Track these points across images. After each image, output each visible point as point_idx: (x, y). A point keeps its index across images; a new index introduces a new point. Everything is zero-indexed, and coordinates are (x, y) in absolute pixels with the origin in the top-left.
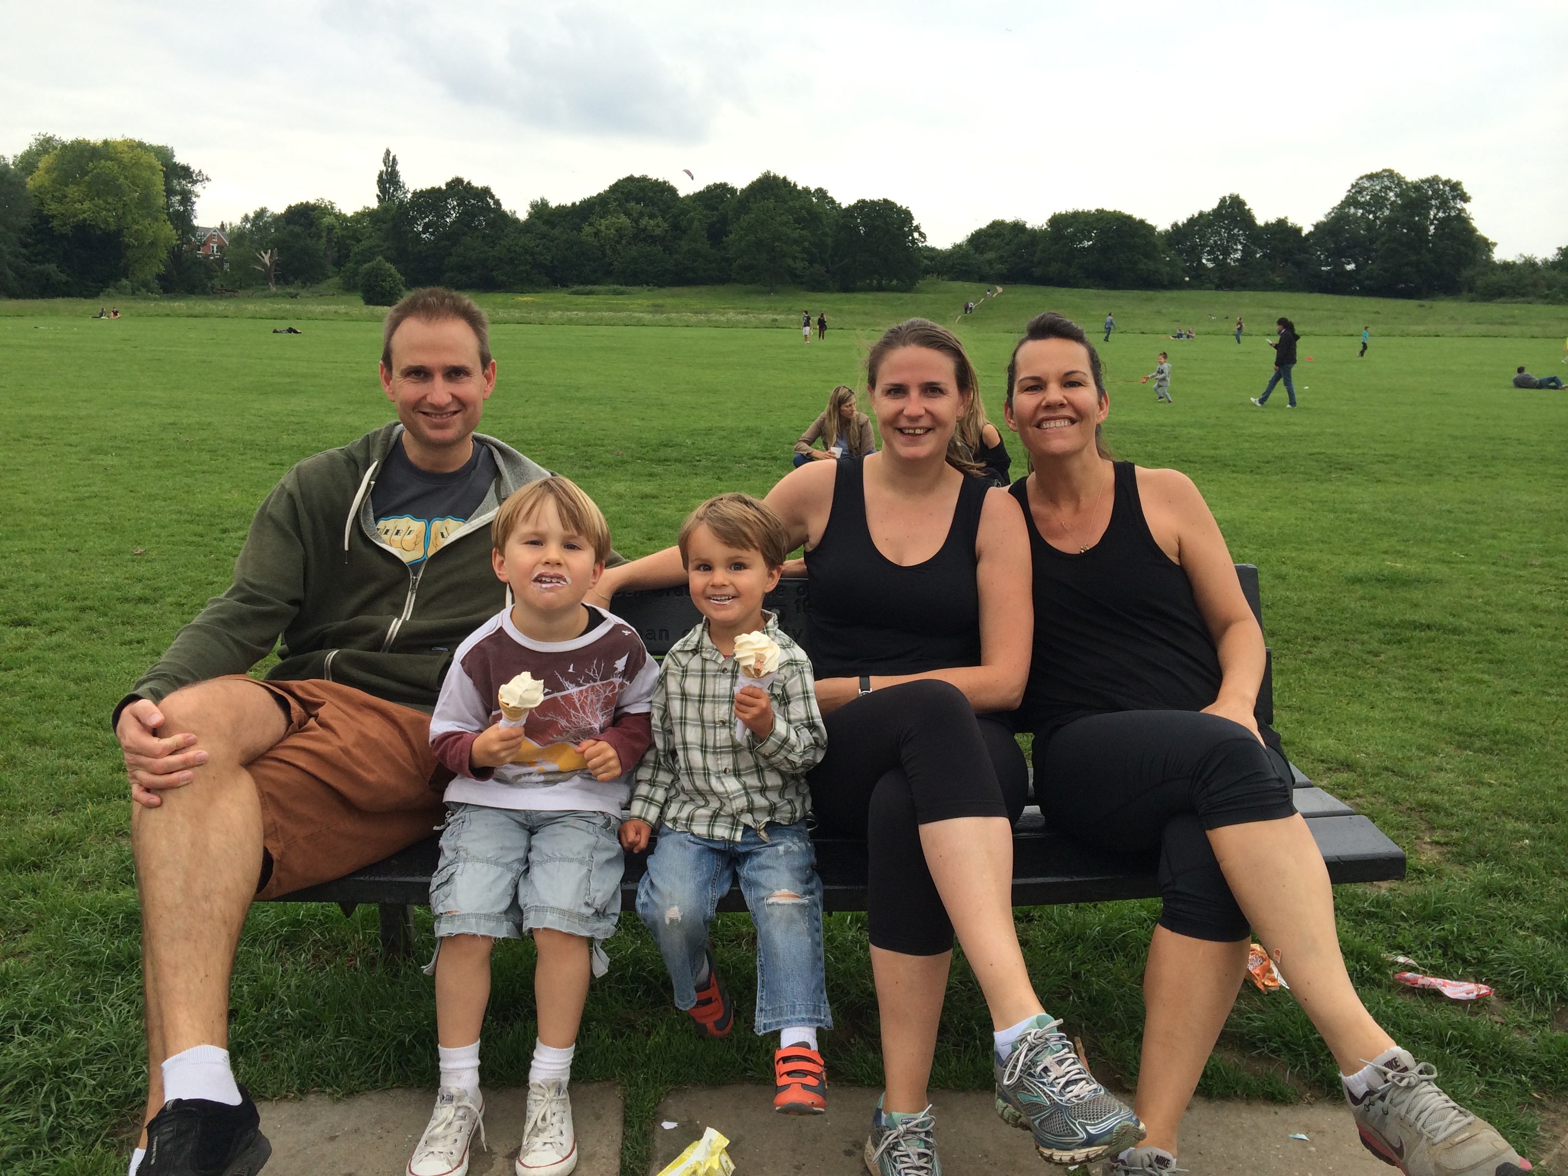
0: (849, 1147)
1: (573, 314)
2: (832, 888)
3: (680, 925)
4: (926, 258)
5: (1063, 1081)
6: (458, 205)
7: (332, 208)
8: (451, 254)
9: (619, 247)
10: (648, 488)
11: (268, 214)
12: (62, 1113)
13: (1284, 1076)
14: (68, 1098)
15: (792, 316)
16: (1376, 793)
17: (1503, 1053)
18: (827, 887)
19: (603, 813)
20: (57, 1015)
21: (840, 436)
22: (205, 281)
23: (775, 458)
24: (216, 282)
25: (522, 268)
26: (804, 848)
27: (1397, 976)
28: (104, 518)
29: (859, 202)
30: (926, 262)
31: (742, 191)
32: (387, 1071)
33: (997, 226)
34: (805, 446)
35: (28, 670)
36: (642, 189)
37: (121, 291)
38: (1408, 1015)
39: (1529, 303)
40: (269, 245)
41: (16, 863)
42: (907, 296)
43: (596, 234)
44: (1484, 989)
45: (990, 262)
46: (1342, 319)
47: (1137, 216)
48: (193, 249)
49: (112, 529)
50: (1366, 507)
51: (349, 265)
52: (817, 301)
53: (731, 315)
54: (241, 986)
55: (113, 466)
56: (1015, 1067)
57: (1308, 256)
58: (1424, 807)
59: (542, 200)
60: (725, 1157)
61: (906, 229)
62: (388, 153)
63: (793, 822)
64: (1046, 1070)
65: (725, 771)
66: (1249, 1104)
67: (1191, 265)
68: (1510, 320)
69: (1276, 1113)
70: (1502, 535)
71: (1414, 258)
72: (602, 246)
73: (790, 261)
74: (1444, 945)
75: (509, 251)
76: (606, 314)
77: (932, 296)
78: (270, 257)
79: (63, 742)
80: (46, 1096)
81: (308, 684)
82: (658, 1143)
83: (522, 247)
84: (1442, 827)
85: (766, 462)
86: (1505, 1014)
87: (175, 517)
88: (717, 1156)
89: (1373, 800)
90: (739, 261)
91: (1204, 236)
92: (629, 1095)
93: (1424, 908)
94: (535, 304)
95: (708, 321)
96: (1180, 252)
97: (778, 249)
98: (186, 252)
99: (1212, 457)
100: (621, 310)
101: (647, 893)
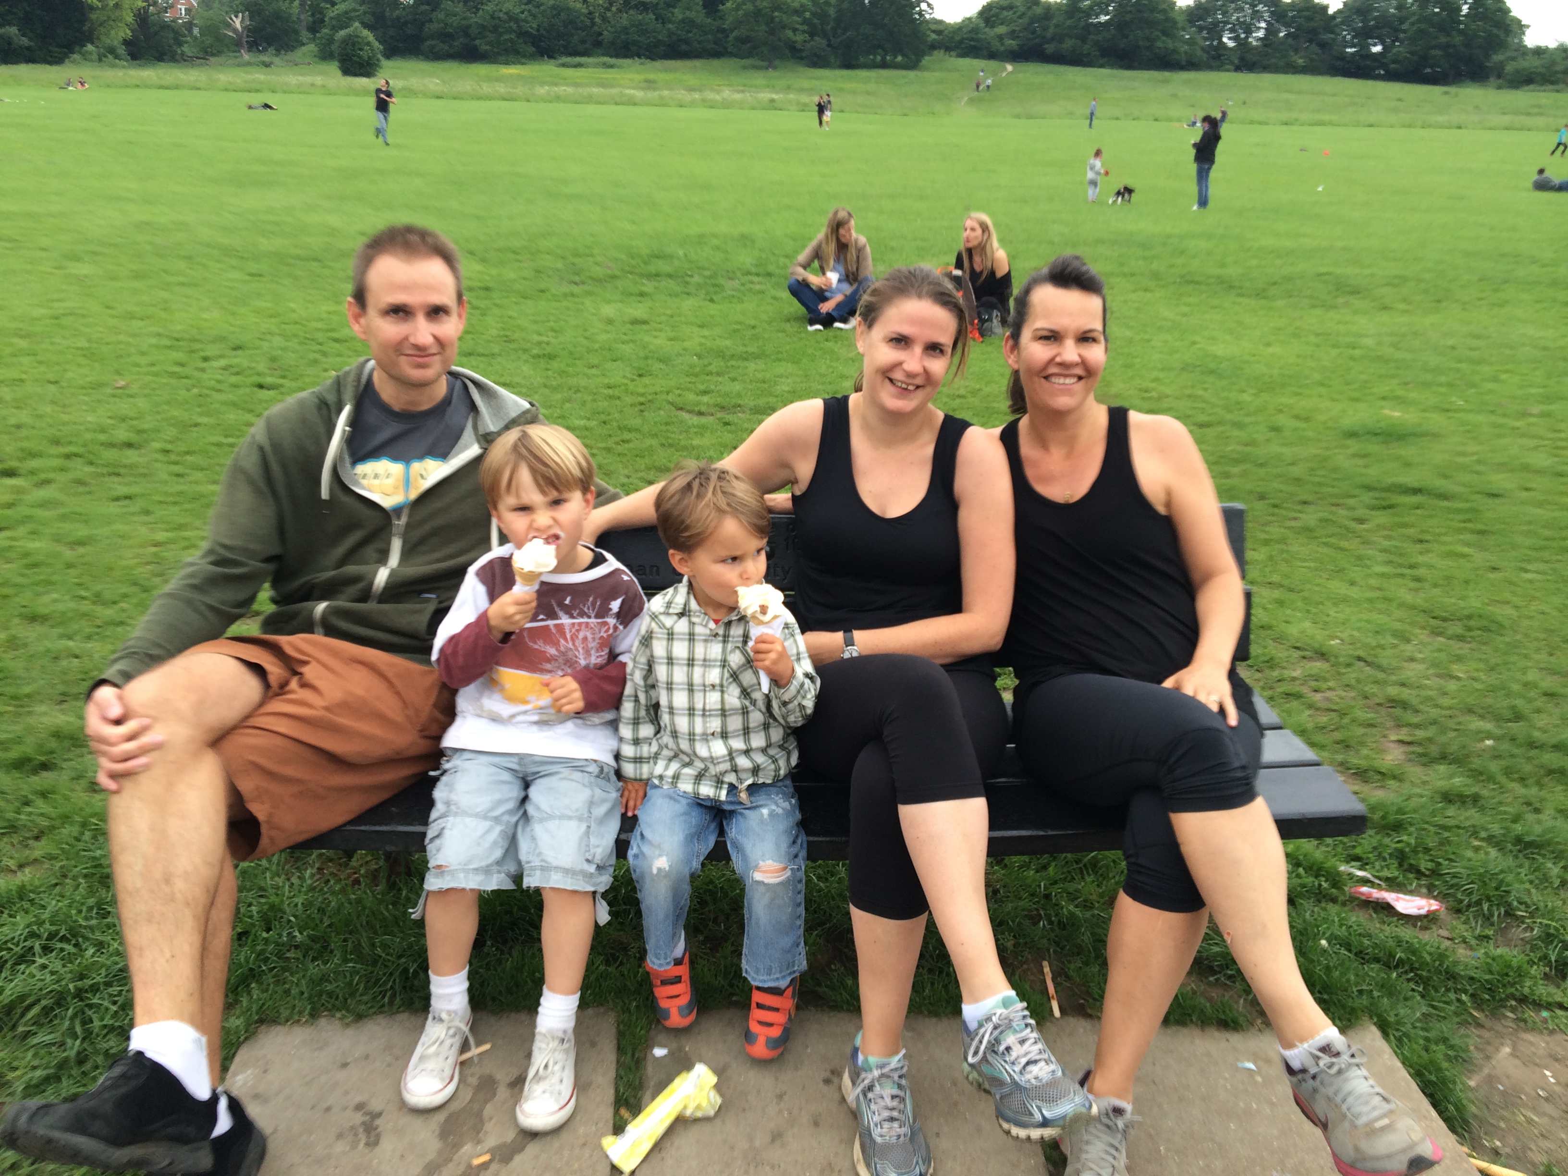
0: (828, 1074)
1: (562, 90)
2: (816, 839)
3: (667, 875)
4: (934, 31)
5: (1023, 1061)
8: (431, 21)
9: (609, 14)
10: (639, 311)
12: (88, 1035)
13: (1237, 1003)
14: (92, 1022)
15: (791, 96)
16: (1348, 686)
17: (1447, 973)
18: (811, 839)
19: (595, 761)
20: (74, 935)
21: (838, 260)
22: (175, 47)
23: (769, 275)
24: (186, 48)
25: (506, 37)
27: (1353, 890)
28: (82, 343)
30: (934, 36)
32: (393, 996)
34: (800, 270)
35: (21, 531)
37: (86, 57)
38: (1360, 935)
39: (1558, 91)
40: (241, 7)
41: (21, 765)
42: (911, 74)
43: (585, 1)
44: (1434, 905)
45: (1000, 38)
46: (1362, 106)
48: (159, 13)
49: (90, 355)
50: (1368, 342)
51: (325, 31)
52: (817, 79)
53: (727, 93)
55: (87, 276)
56: (981, 1042)
57: (1332, 36)
58: (1394, 703)
60: (713, 1093)
63: (777, 780)
64: (1008, 1049)
65: (713, 734)
66: (1203, 1030)
67: (1212, 44)
68: (1536, 110)
69: (1228, 1040)
70: (1504, 377)
71: (1443, 40)
72: (590, 13)
73: (789, 33)
74: (1401, 857)
75: (492, 17)
76: (595, 90)
77: (937, 74)
78: (242, 22)
79: (63, 620)
80: (72, 1019)
81: (299, 639)
82: (650, 1069)
83: (506, 13)
84: (1409, 725)
85: (761, 279)
86: (1454, 929)
87: (154, 341)
88: (705, 1093)
89: (1343, 694)
90: (735, 33)
91: (1227, 12)
92: (622, 1022)
93: (1383, 818)
94: (520, 77)
95: (703, 100)
96: (1201, 29)
97: (777, 20)
98: (153, 15)
99: (1219, 277)
100: (611, 86)
101: (639, 846)
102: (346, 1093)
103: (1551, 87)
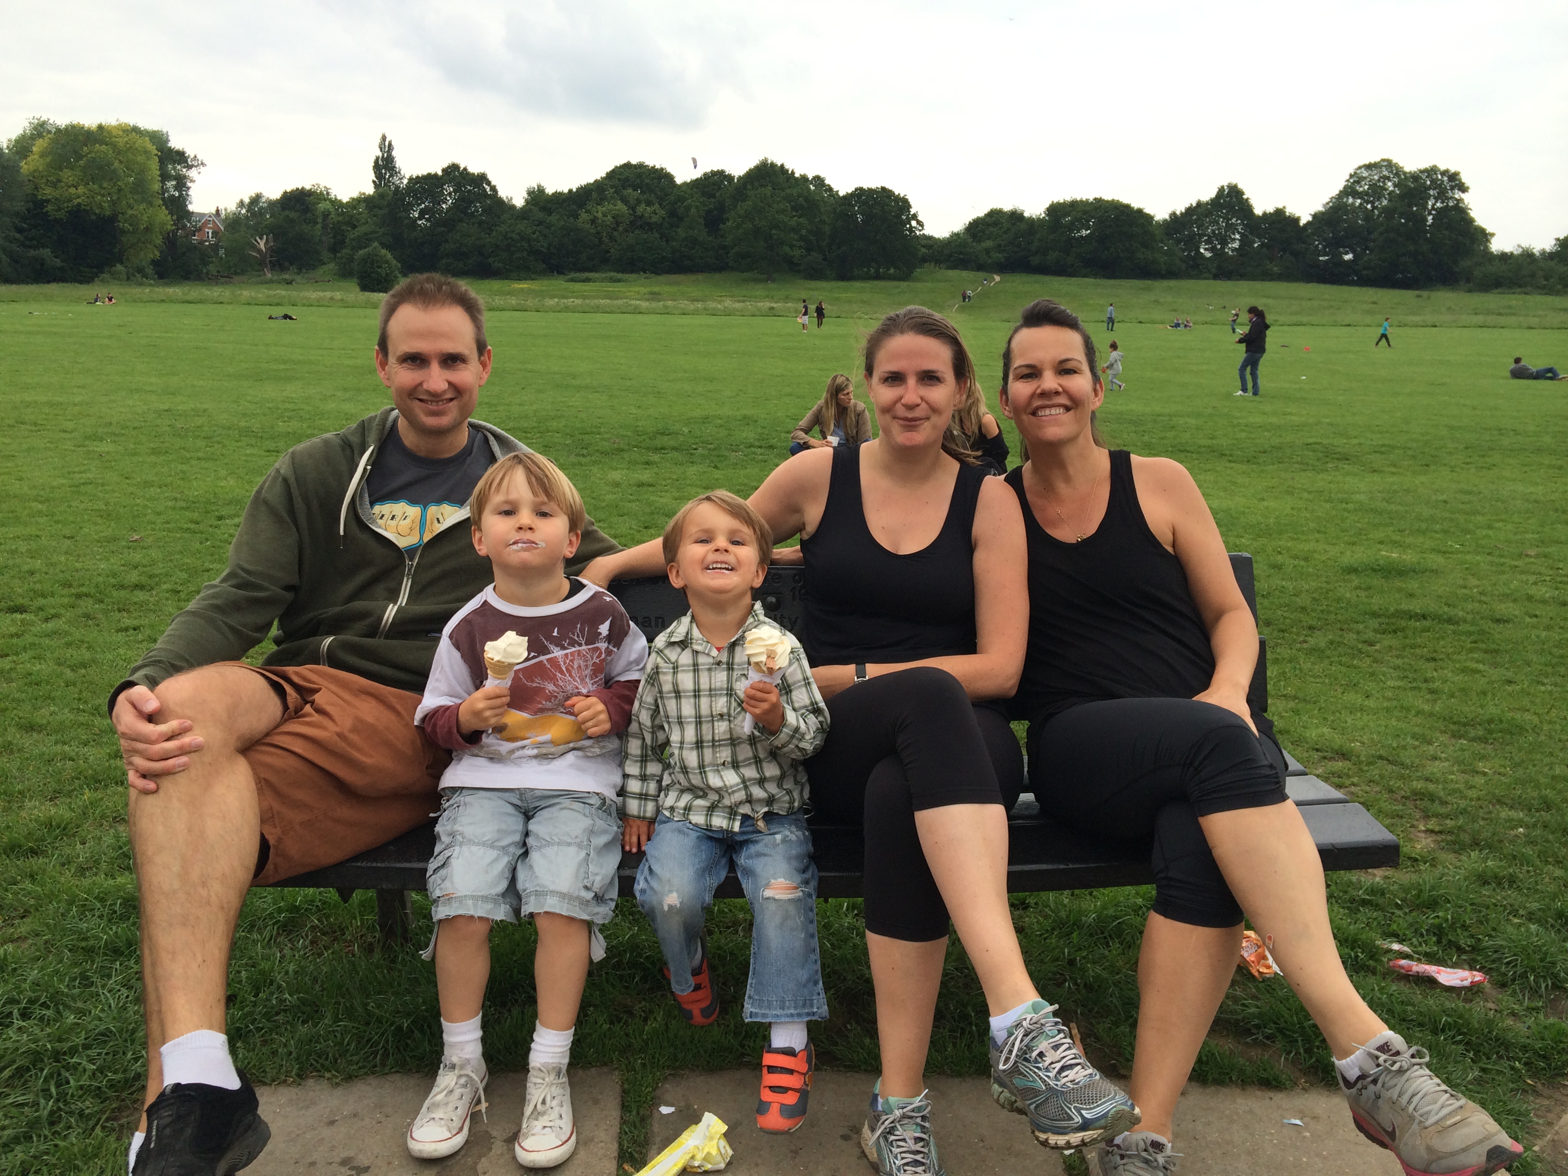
0: (845, 1131)
1: (570, 302)
2: (828, 874)
3: (679, 910)
4: (924, 246)
5: (1058, 1066)
6: (455, 191)
7: (328, 194)
8: (447, 241)
9: (615, 233)
10: (646, 476)
11: (264, 200)
12: (62, 1097)
13: (1279, 1062)
14: (68, 1082)
15: (790, 305)
16: (1371, 781)
17: (1497, 1040)
19: (598, 794)
20: (56, 1000)
21: (837, 425)
22: (201, 266)
23: (772, 447)
24: (211, 268)
25: (518, 255)
26: (802, 837)
27: (1391, 964)
28: (100, 505)
29: (856, 189)
30: (924, 250)
31: (740, 178)
32: (386, 1055)
33: (995, 216)
34: (802, 434)
35: (24, 656)
36: (639, 176)
37: (115, 277)
38: (1402, 1002)
39: (1526, 293)
40: (265, 230)
41: (13, 849)
42: (904, 285)
43: (593, 221)
44: (1478, 976)
45: (988, 251)
46: (1339, 309)
47: (1135, 205)
48: (188, 235)
49: (107, 516)
50: (1361, 497)
51: (346, 251)
52: (815, 290)
53: (728, 303)
54: (239, 972)
55: (108, 453)
56: (1011, 1052)
57: (1306, 246)
58: (1419, 795)
59: (539, 186)
60: (723, 1143)
61: (904, 217)
62: (384, 138)
63: (791, 811)
64: (1041, 1055)
65: (724, 764)
66: (1243, 1090)
67: (1190, 254)
68: (1507, 311)
69: (1271, 1099)
70: (1497, 525)
71: (1411, 248)
72: (598, 233)
73: (787, 249)
74: (1438, 932)
75: (505, 237)
76: (602, 301)
77: (929, 285)
78: (266, 243)
79: (61, 728)
80: (46, 1080)
81: (304, 670)
82: (656, 1128)
83: (519, 234)
84: (1437, 815)
85: (763, 450)
86: (1500, 1001)
87: (170, 504)
88: (715, 1142)
89: (1368, 789)
90: (736, 249)
91: (1202, 225)
92: (627, 1080)
93: (1418, 896)
94: (530, 292)
95: (705, 309)
96: (1178, 241)
97: (775, 237)
98: (181, 237)
99: (1209, 447)
100: (617, 298)
101: (646, 880)
102: (332, 1148)
103: (1519, 290)
